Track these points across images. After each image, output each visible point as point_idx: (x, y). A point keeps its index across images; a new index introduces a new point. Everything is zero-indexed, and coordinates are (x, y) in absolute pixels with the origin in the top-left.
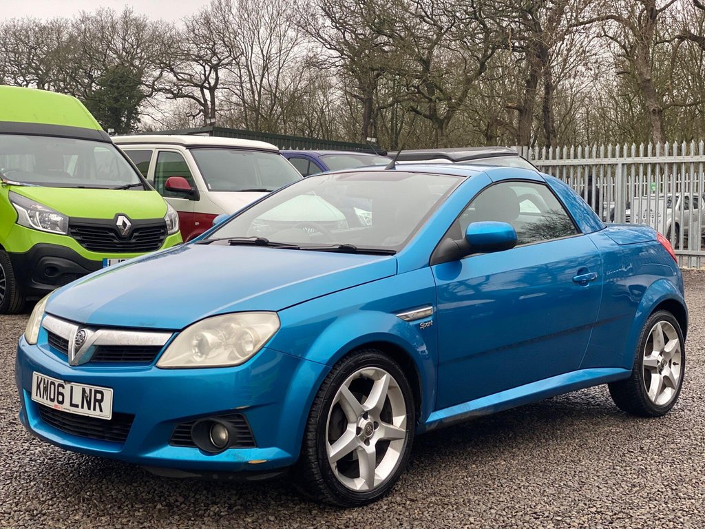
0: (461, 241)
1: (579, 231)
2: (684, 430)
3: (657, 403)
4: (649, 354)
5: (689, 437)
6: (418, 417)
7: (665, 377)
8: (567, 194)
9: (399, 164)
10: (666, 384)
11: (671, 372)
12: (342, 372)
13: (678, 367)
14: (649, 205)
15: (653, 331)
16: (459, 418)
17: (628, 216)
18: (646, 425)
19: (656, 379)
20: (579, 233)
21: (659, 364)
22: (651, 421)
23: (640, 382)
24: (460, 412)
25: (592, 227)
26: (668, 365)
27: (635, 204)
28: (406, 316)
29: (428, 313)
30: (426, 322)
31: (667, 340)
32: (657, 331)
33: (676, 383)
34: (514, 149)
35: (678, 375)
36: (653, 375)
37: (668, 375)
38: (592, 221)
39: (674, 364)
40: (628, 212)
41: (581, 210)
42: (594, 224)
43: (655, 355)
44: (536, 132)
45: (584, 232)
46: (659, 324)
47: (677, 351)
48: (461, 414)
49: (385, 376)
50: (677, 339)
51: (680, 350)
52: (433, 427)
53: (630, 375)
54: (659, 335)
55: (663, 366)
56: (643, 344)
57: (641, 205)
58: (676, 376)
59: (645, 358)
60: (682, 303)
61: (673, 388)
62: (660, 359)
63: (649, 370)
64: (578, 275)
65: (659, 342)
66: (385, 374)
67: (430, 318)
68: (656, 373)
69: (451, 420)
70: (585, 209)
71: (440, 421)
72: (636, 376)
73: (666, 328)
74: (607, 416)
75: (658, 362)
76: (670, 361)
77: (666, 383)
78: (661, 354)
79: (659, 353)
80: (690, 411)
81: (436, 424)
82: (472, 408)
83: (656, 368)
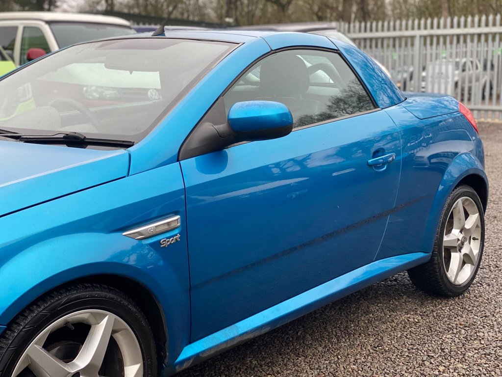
0: (222, 127)
1: (376, 106)
2: (486, 316)
3: (457, 283)
4: (449, 232)
5: (492, 327)
6: (161, 359)
7: (466, 255)
8: (366, 65)
9: (168, 30)
10: (466, 261)
11: (471, 249)
12: (28, 328)
13: (478, 243)
14: (440, 69)
15: (454, 208)
16: (224, 346)
17: (424, 77)
18: (445, 308)
19: (456, 258)
20: (376, 108)
21: (459, 242)
22: (450, 303)
23: (440, 264)
24: (223, 339)
25: (389, 97)
26: (468, 241)
27: (430, 68)
28: (139, 233)
29: (173, 225)
30: (169, 238)
31: (467, 215)
32: (457, 208)
33: (476, 259)
34: (334, 24)
35: (478, 251)
36: (453, 254)
37: (467, 252)
38: (389, 91)
39: (474, 239)
40: (424, 74)
41: (379, 80)
42: (391, 94)
43: (456, 234)
44: (356, 14)
45: (381, 107)
46: (460, 201)
47: (477, 226)
48: (226, 342)
49: (106, 318)
50: (478, 214)
51: (480, 225)
52: (185, 366)
53: (430, 258)
54: (459, 212)
55: (463, 243)
56: (443, 224)
57: (434, 69)
58: (476, 252)
59: (445, 238)
60: (484, 177)
61: (472, 264)
62: (461, 236)
63: (449, 251)
64: (373, 158)
65: (460, 219)
66: (105, 316)
67: (176, 232)
68: (456, 252)
69: (212, 352)
70: (383, 79)
71: (197, 356)
72: (436, 258)
73: (467, 203)
74: (405, 297)
75: (458, 240)
76: (470, 237)
77: (466, 259)
78: (461, 232)
79: (459, 230)
80: (489, 285)
81: (191, 361)
82: (241, 331)
83: (456, 247)
